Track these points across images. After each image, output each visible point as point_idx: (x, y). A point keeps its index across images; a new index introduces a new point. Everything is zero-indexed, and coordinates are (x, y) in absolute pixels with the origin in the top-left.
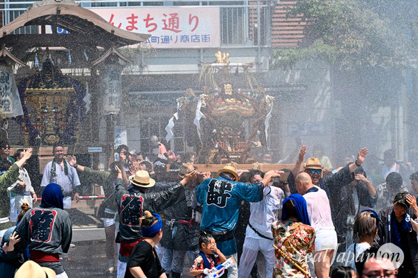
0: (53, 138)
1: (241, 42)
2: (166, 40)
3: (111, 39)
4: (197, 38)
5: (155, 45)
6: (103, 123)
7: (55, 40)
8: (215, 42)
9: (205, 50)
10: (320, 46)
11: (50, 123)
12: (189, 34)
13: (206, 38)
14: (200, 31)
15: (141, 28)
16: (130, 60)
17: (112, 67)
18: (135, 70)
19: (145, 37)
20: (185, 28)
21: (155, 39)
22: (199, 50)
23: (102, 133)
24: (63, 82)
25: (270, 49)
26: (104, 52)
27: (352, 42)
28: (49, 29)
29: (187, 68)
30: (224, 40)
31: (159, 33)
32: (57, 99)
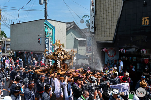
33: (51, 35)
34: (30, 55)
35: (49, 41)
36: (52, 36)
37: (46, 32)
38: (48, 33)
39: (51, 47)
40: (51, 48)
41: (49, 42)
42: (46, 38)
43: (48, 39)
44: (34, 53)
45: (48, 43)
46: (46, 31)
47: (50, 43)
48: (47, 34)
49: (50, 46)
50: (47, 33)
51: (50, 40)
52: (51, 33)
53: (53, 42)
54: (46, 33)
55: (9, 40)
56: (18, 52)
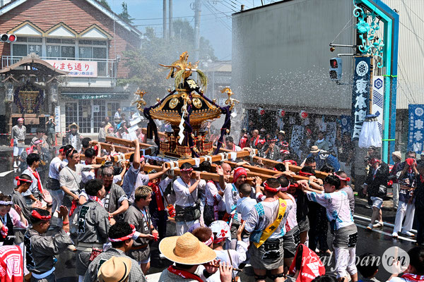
0: (30, 111)
1: (105, 75)
2: (76, 73)
3: (54, 73)
4: (88, 74)
5: (72, 76)
6: (50, 105)
7: (32, 72)
8: (95, 75)
9: (91, 78)
10: (135, 78)
11: (29, 105)
12: (85, 72)
13: (91, 73)
14: (89, 71)
15: (66, 69)
16: (61, 81)
17: (54, 84)
18: (63, 84)
19: (68, 73)
20: (84, 69)
21: (71, 73)
22: (89, 78)
23: (50, 108)
24: (34, 88)
25: (116, 79)
26: (51, 78)
27: (147, 77)
28: (29, 68)
29: (85, 84)
30: (99, 75)
31: (73, 71)
32: (32, 95)
33: (382, 44)
34: (298, 122)
35: (371, 67)
36: (385, 48)
37: (358, 33)
38: (368, 36)
39: (381, 91)
40: (377, 96)
41: (370, 72)
42: (359, 56)
43: (368, 60)
44: (313, 117)
45: (368, 77)
46: (362, 29)
47: (375, 78)
48: (364, 41)
49: (374, 88)
50: (365, 37)
51: (374, 66)
52: (381, 38)
53: (388, 74)
54: (361, 36)
55: (228, 68)
56: (254, 112)
